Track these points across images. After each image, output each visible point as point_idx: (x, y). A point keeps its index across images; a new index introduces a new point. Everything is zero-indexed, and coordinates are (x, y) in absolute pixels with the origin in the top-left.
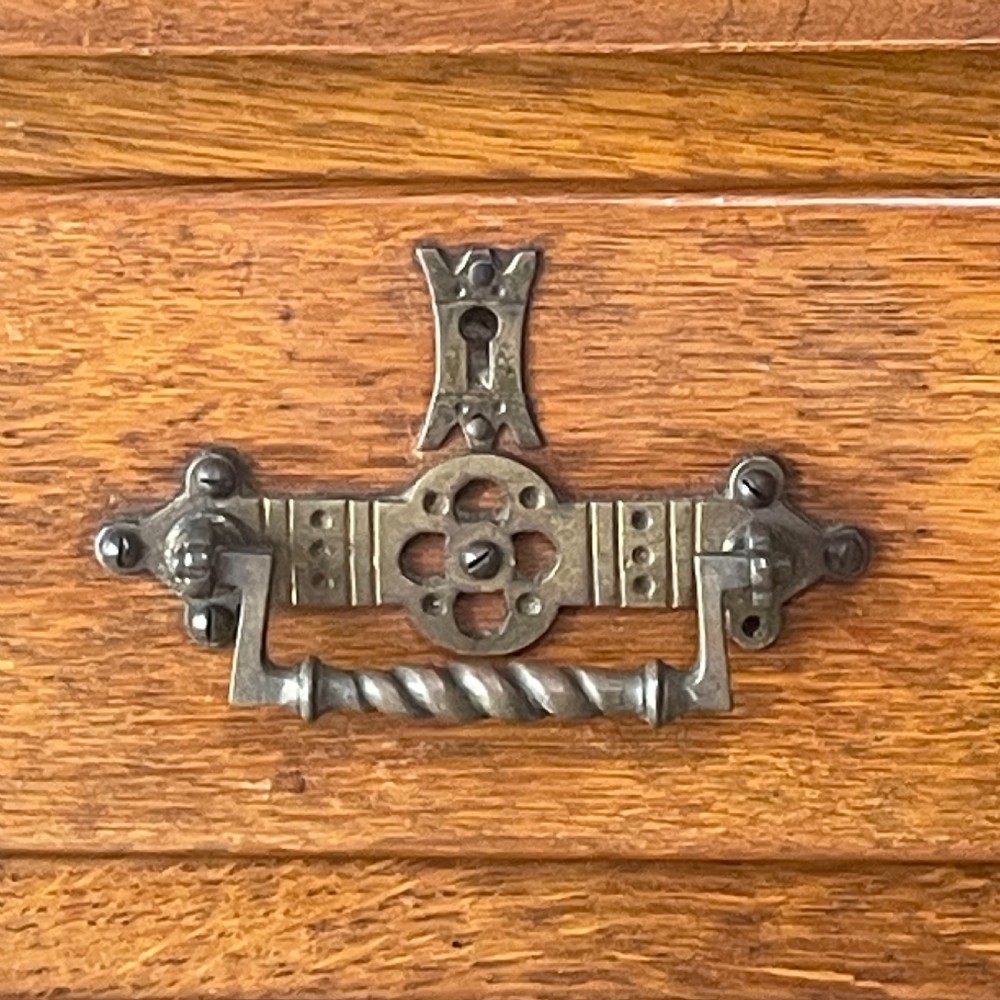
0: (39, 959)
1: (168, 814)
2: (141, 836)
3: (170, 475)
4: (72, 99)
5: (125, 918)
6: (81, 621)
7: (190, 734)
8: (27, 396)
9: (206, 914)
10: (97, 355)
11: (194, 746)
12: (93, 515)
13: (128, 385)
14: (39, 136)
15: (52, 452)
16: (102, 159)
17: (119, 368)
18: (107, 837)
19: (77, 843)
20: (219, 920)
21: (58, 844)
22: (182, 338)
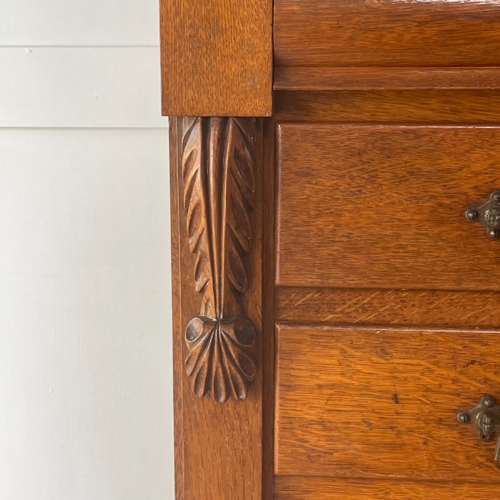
0: (441, 316)
1: (480, 281)
2: (472, 286)
3: (485, 196)
4: (463, 102)
5: (464, 306)
6: (460, 232)
7: (487, 261)
8: (450, 176)
9: (485, 305)
10: (469, 166)
11: (488, 264)
12: (465, 206)
13: (477, 174)
14: (454, 111)
15: (455, 190)
16: (470, 116)
17: (474, 169)
18: (464, 286)
19: (456, 287)
20: (489, 307)
21: (451, 288)
22: (490, 161)
